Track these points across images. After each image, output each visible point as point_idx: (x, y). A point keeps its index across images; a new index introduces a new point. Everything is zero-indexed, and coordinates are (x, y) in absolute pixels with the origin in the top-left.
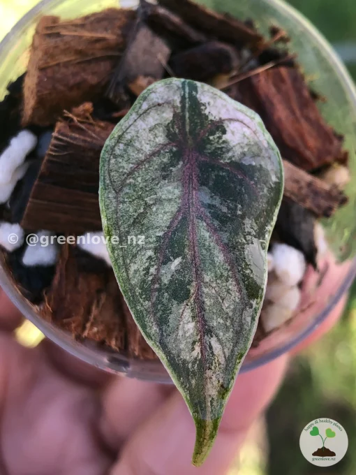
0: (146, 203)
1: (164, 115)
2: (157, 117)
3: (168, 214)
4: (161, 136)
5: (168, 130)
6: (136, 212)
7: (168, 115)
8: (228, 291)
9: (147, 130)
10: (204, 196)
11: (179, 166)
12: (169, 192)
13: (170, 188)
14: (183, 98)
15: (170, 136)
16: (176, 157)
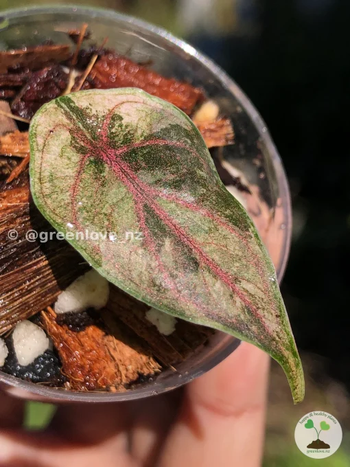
0: (106, 215)
1: (62, 137)
2: (57, 143)
3: (130, 211)
4: (73, 156)
5: (75, 147)
6: (103, 228)
7: (65, 136)
8: (225, 237)
9: (58, 158)
10: (145, 178)
11: (107, 169)
12: (116, 194)
13: (114, 190)
14: (66, 113)
15: (81, 150)
16: (98, 163)
